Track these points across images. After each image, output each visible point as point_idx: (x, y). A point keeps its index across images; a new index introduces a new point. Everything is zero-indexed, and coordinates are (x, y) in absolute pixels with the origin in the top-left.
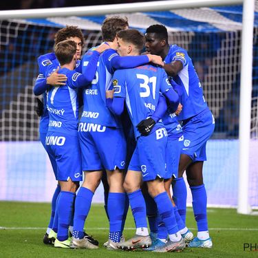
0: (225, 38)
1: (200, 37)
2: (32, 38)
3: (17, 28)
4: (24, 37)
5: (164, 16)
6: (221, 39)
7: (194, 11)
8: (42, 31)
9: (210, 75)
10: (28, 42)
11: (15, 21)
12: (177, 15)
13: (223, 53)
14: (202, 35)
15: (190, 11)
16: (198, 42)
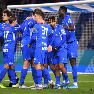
0: (92, 14)
1: (83, 14)
2: (24, 15)
3: (19, 11)
4: (21, 14)
5: (70, 7)
6: (90, 15)
7: (81, 5)
8: (28, 12)
9: (86, 28)
10: (23, 16)
11: (18, 9)
12: (75, 7)
13: (91, 20)
14: (84, 13)
15: (79, 5)
16: (82, 16)
